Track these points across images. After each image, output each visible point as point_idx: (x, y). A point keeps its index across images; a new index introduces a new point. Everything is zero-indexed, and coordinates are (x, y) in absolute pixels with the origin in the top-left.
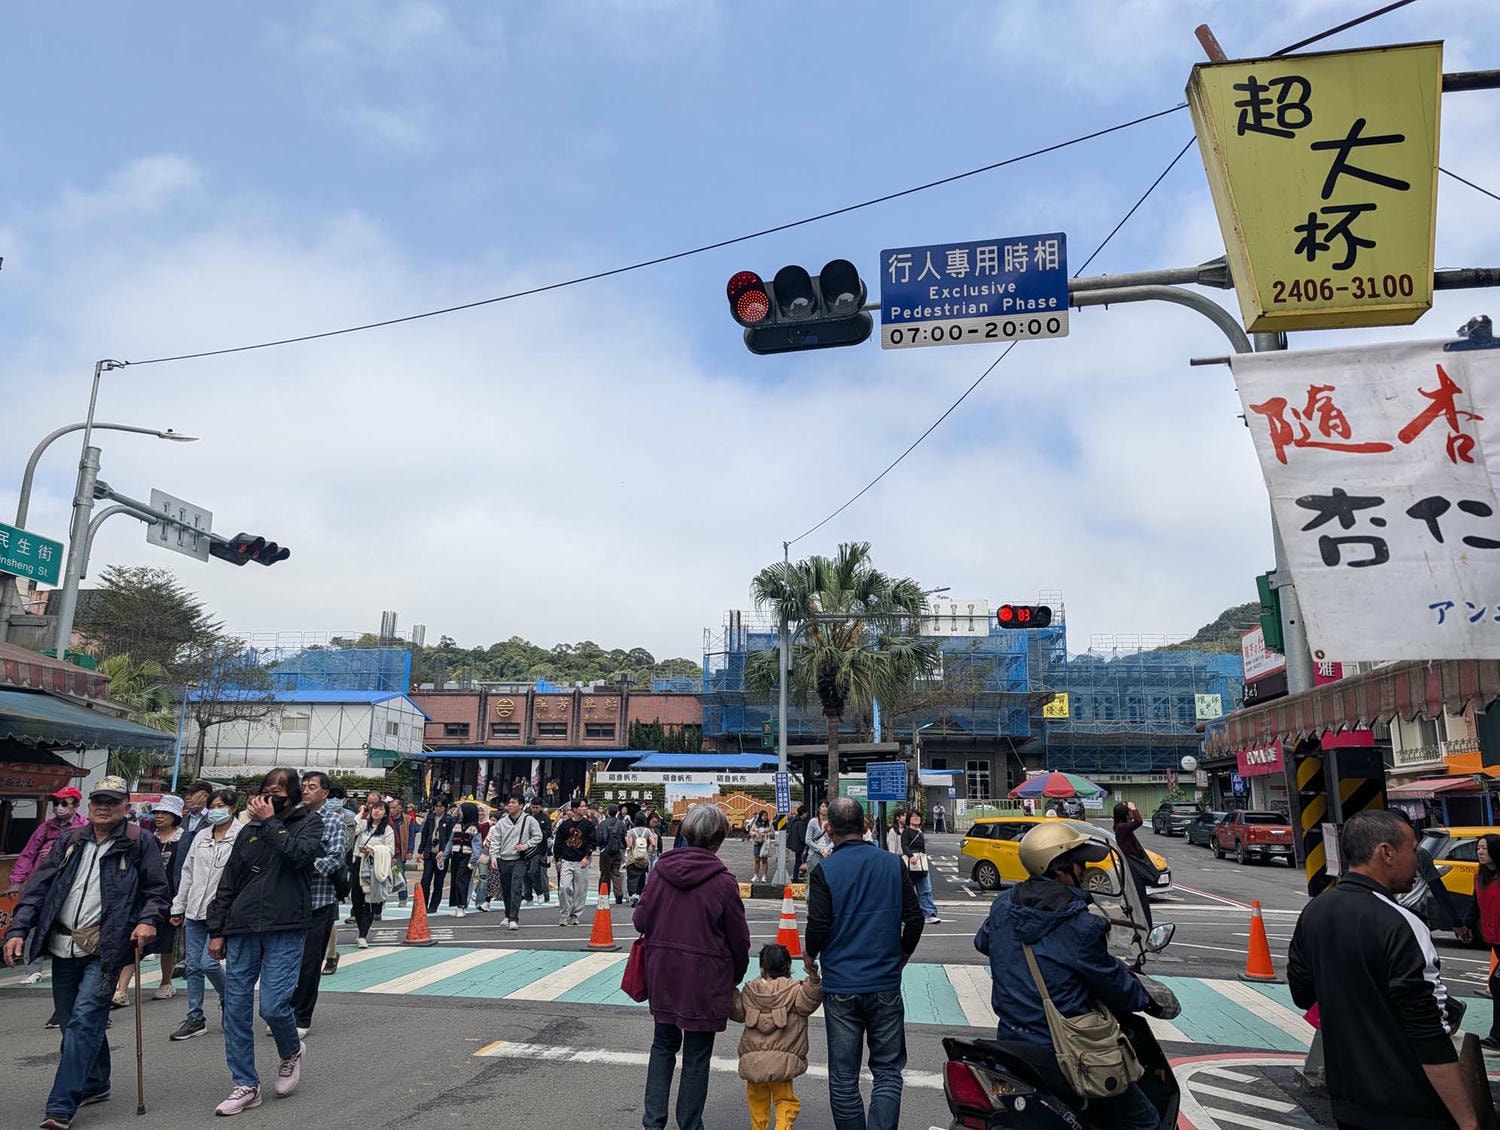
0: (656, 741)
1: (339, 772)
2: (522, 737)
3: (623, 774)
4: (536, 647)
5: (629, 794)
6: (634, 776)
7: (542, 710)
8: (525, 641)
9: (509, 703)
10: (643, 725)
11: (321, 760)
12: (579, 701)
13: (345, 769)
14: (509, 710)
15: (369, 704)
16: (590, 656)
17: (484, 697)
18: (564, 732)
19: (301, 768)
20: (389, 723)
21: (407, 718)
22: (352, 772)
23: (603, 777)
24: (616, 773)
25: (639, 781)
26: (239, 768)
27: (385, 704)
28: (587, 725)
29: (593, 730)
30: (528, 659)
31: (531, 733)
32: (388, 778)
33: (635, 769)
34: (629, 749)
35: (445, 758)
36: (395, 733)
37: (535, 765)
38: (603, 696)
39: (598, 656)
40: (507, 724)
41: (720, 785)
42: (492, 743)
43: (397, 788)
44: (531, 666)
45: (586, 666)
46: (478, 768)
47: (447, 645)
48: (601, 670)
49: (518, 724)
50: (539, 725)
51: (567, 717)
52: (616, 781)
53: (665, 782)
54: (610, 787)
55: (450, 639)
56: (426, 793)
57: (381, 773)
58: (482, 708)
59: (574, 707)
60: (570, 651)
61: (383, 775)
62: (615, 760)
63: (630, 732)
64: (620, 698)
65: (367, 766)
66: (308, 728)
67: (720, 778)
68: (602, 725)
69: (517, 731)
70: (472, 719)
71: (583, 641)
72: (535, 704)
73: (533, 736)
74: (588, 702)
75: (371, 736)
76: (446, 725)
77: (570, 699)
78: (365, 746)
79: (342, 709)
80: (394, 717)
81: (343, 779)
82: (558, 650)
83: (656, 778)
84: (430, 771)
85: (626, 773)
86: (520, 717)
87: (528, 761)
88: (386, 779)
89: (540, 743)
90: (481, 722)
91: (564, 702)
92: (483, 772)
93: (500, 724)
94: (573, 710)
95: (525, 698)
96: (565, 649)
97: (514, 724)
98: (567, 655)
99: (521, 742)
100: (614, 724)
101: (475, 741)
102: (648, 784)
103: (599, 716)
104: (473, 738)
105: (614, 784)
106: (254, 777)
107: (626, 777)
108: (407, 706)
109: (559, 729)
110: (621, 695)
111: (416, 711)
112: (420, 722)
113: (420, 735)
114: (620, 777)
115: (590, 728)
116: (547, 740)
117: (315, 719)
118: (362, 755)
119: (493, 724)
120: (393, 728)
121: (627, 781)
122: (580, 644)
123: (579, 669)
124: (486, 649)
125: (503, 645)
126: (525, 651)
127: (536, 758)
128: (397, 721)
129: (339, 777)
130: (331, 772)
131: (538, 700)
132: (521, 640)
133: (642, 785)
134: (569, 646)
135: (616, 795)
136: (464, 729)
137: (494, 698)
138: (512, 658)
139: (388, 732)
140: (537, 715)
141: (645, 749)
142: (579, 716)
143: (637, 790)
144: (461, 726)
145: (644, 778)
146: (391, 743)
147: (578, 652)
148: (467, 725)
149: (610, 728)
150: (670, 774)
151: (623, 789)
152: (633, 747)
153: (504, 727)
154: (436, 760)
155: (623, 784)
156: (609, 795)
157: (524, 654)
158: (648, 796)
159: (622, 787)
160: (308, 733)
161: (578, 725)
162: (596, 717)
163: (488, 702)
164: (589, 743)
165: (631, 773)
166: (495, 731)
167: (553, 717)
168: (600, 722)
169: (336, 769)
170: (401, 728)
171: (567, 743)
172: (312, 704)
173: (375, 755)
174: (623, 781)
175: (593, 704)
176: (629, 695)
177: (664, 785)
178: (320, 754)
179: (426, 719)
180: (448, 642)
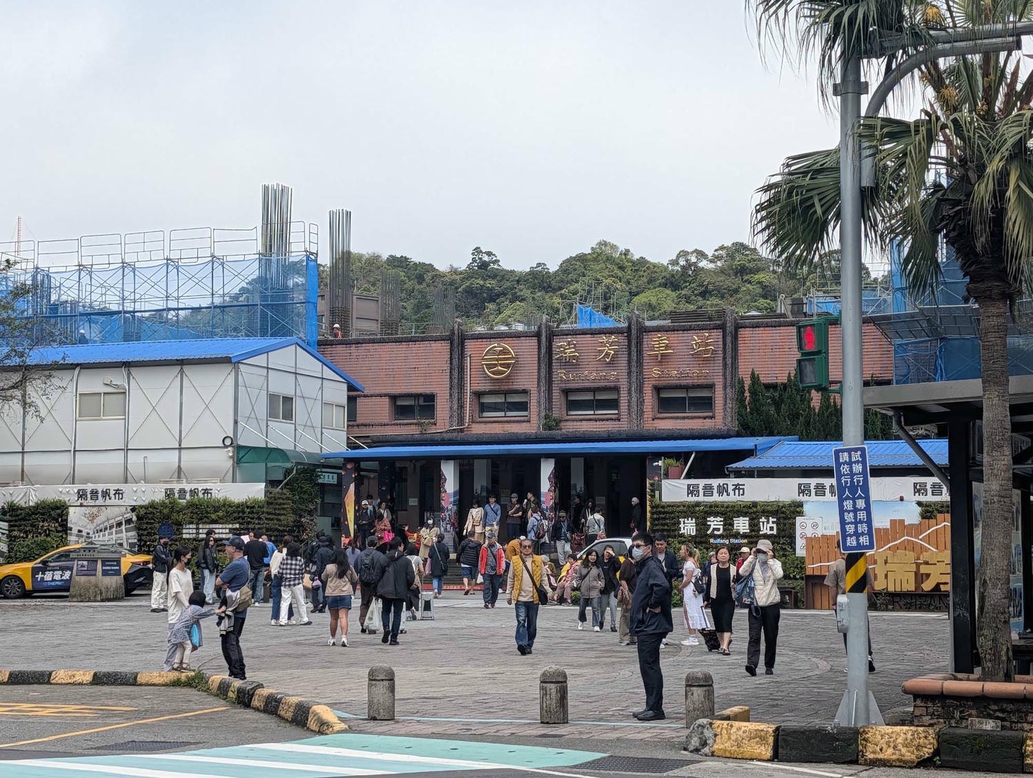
0: (795, 416)
1: (182, 491)
2: (534, 418)
3: (715, 482)
4: (642, 261)
5: (728, 524)
6: (737, 487)
7: (570, 364)
8: (622, 248)
9: (505, 352)
10: (768, 387)
11: (151, 471)
12: (640, 343)
13: (193, 486)
14: (507, 366)
15: (226, 360)
16: (742, 271)
17: (458, 342)
18: (614, 404)
19: (116, 486)
20: (272, 398)
21: (310, 387)
22: (206, 491)
23: (674, 490)
24: (702, 483)
25: (749, 497)
26: (11, 489)
27: (261, 360)
28: (658, 389)
29: (668, 401)
30: (628, 283)
31: (550, 409)
32: (271, 501)
33: (739, 474)
34: (738, 435)
35: (382, 460)
36: (288, 415)
37: (547, 469)
38: (690, 329)
39: (757, 270)
40: (506, 393)
41: (919, 504)
42: (478, 429)
43: (291, 518)
44: (633, 294)
45: (736, 291)
46: (439, 479)
47: (484, 265)
48: (765, 297)
49: (525, 392)
50: (566, 392)
51: (619, 375)
52: (701, 498)
53: (802, 498)
54: (690, 510)
55: (489, 254)
56: (347, 526)
57: (256, 491)
58: (455, 362)
59: (630, 354)
60: (703, 264)
61: (261, 496)
62: (703, 455)
63: (741, 401)
64: (717, 334)
65: (234, 481)
66: (124, 412)
67: (918, 489)
68: (687, 388)
69: (523, 406)
70: (440, 388)
71: (728, 244)
72: (555, 350)
73: (556, 414)
74: (656, 343)
75: (236, 422)
76: (394, 398)
77: (622, 339)
78: (228, 442)
79: (182, 372)
80: (282, 385)
81: (191, 505)
82: (682, 262)
83: (782, 491)
84: (352, 486)
85: (721, 481)
86: (528, 379)
87: (533, 462)
88: (269, 503)
89: (569, 427)
90: (455, 391)
91: (610, 345)
92: (450, 485)
93: (491, 393)
94: (629, 362)
95: (535, 340)
96: (693, 259)
97: (516, 392)
98: (698, 270)
99: (532, 427)
100: (711, 387)
101: (448, 428)
102: (767, 504)
103: (682, 370)
104: (443, 421)
105: (698, 504)
106: (37, 506)
107: (722, 490)
108: (309, 364)
109: (603, 398)
110: (722, 327)
111: (328, 373)
112: (339, 393)
113: (339, 417)
114: (708, 490)
115: (664, 395)
116: (583, 422)
117: (135, 395)
118: (223, 459)
119: (478, 395)
120: (283, 407)
121: (724, 498)
122: (722, 248)
123: (723, 297)
124: (553, 267)
125: (582, 258)
126: (622, 268)
127: (548, 456)
128: (289, 392)
129: (183, 502)
130: (169, 493)
131: (559, 343)
132: (614, 247)
133: (755, 504)
134: (701, 254)
135: (702, 525)
136: (426, 404)
137: (478, 343)
138: (599, 282)
139: (272, 414)
140: (560, 374)
141: (771, 434)
142: (640, 373)
143: (745, 515)
144: (421, 402)
145: (759, 491)
146: (281, 436)
147: (719, 264)
148: (430, 398)
149: (705, 394)
150: (813, 482)
151: (716, 514)
152: (747, 430)
153: (500, 399)
154: (363, 465)
155: (715, 505)
156: (688, 527)
157: (620, 273)
158: (768, 526)
159: (713, 510)
160: (126, 421)
161: (640, 390)
162: (675, 373)
163: (468, 352)
164: (667, 425)
165: (731, 482)
166: (483, 408)
167: (590, 374)
168: (684, 382)
169: (177, 487)
170: (298, 406)
171: (624, 426)
172: (127, 365)
173: (244, 456)
174: (716, 498)
175: (667, 347)
176: (738, 327)
177: (800, 505)
178: (149, 460)
179: (351, 388)
180: (486, 258)
